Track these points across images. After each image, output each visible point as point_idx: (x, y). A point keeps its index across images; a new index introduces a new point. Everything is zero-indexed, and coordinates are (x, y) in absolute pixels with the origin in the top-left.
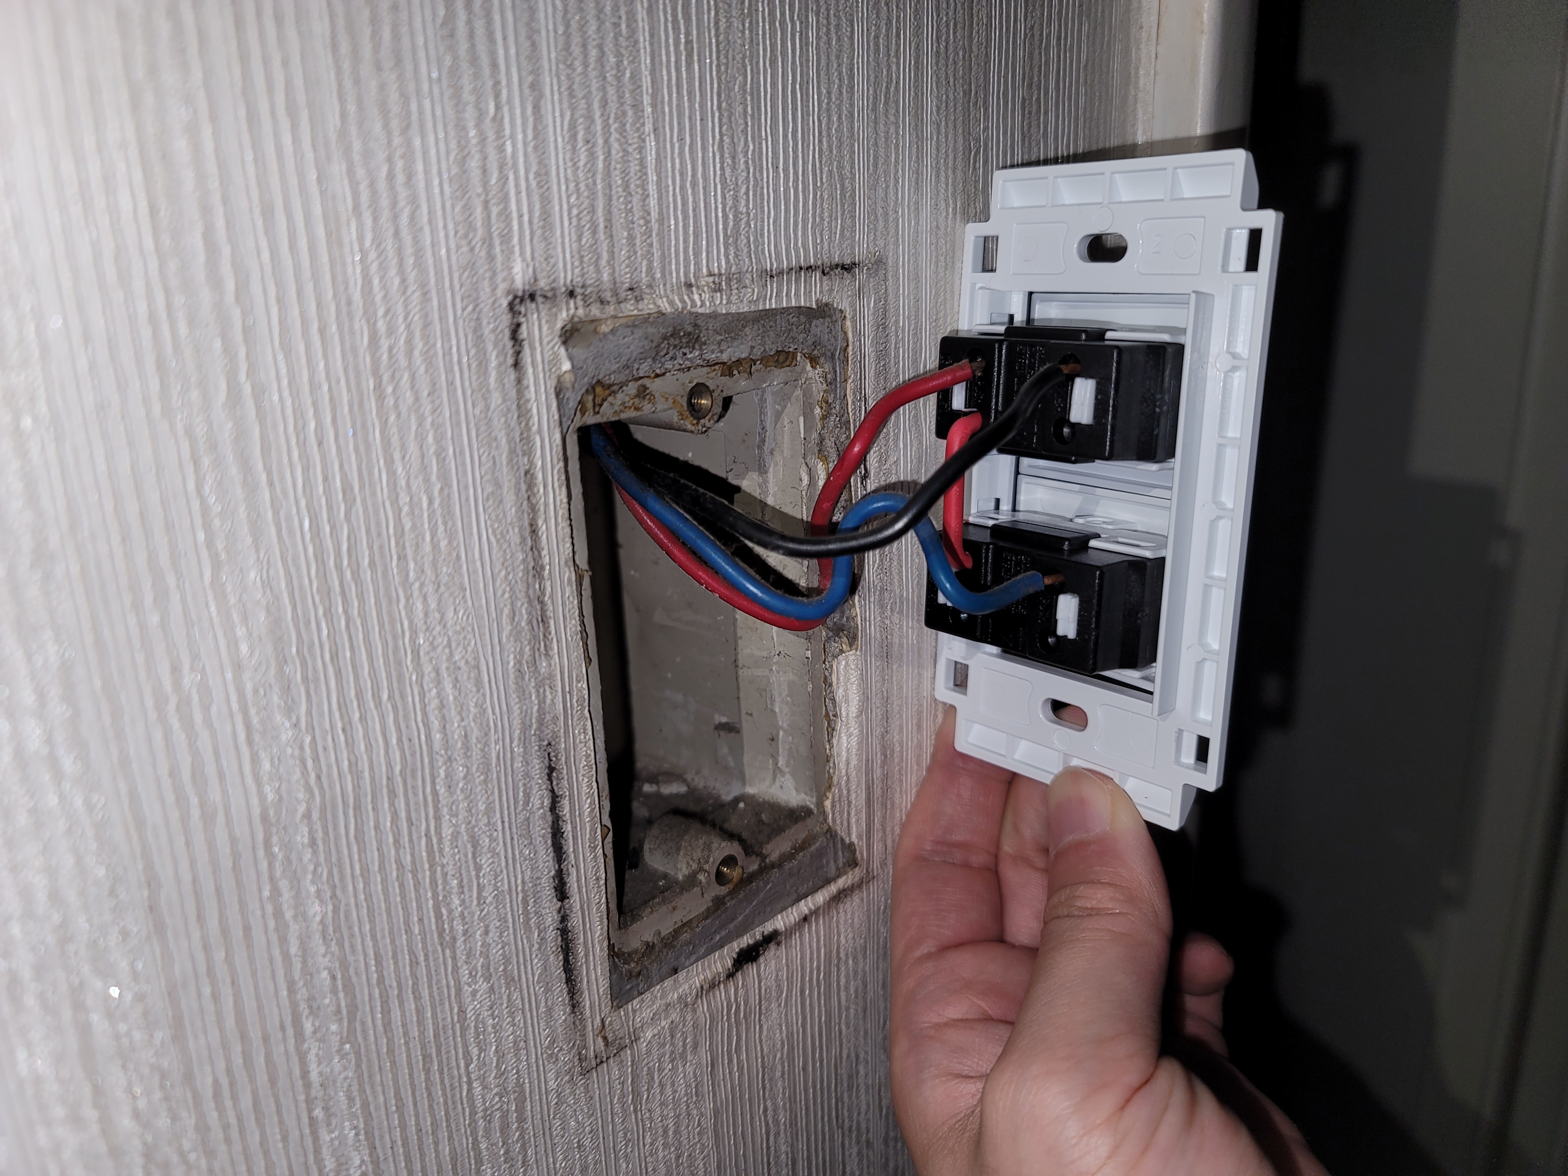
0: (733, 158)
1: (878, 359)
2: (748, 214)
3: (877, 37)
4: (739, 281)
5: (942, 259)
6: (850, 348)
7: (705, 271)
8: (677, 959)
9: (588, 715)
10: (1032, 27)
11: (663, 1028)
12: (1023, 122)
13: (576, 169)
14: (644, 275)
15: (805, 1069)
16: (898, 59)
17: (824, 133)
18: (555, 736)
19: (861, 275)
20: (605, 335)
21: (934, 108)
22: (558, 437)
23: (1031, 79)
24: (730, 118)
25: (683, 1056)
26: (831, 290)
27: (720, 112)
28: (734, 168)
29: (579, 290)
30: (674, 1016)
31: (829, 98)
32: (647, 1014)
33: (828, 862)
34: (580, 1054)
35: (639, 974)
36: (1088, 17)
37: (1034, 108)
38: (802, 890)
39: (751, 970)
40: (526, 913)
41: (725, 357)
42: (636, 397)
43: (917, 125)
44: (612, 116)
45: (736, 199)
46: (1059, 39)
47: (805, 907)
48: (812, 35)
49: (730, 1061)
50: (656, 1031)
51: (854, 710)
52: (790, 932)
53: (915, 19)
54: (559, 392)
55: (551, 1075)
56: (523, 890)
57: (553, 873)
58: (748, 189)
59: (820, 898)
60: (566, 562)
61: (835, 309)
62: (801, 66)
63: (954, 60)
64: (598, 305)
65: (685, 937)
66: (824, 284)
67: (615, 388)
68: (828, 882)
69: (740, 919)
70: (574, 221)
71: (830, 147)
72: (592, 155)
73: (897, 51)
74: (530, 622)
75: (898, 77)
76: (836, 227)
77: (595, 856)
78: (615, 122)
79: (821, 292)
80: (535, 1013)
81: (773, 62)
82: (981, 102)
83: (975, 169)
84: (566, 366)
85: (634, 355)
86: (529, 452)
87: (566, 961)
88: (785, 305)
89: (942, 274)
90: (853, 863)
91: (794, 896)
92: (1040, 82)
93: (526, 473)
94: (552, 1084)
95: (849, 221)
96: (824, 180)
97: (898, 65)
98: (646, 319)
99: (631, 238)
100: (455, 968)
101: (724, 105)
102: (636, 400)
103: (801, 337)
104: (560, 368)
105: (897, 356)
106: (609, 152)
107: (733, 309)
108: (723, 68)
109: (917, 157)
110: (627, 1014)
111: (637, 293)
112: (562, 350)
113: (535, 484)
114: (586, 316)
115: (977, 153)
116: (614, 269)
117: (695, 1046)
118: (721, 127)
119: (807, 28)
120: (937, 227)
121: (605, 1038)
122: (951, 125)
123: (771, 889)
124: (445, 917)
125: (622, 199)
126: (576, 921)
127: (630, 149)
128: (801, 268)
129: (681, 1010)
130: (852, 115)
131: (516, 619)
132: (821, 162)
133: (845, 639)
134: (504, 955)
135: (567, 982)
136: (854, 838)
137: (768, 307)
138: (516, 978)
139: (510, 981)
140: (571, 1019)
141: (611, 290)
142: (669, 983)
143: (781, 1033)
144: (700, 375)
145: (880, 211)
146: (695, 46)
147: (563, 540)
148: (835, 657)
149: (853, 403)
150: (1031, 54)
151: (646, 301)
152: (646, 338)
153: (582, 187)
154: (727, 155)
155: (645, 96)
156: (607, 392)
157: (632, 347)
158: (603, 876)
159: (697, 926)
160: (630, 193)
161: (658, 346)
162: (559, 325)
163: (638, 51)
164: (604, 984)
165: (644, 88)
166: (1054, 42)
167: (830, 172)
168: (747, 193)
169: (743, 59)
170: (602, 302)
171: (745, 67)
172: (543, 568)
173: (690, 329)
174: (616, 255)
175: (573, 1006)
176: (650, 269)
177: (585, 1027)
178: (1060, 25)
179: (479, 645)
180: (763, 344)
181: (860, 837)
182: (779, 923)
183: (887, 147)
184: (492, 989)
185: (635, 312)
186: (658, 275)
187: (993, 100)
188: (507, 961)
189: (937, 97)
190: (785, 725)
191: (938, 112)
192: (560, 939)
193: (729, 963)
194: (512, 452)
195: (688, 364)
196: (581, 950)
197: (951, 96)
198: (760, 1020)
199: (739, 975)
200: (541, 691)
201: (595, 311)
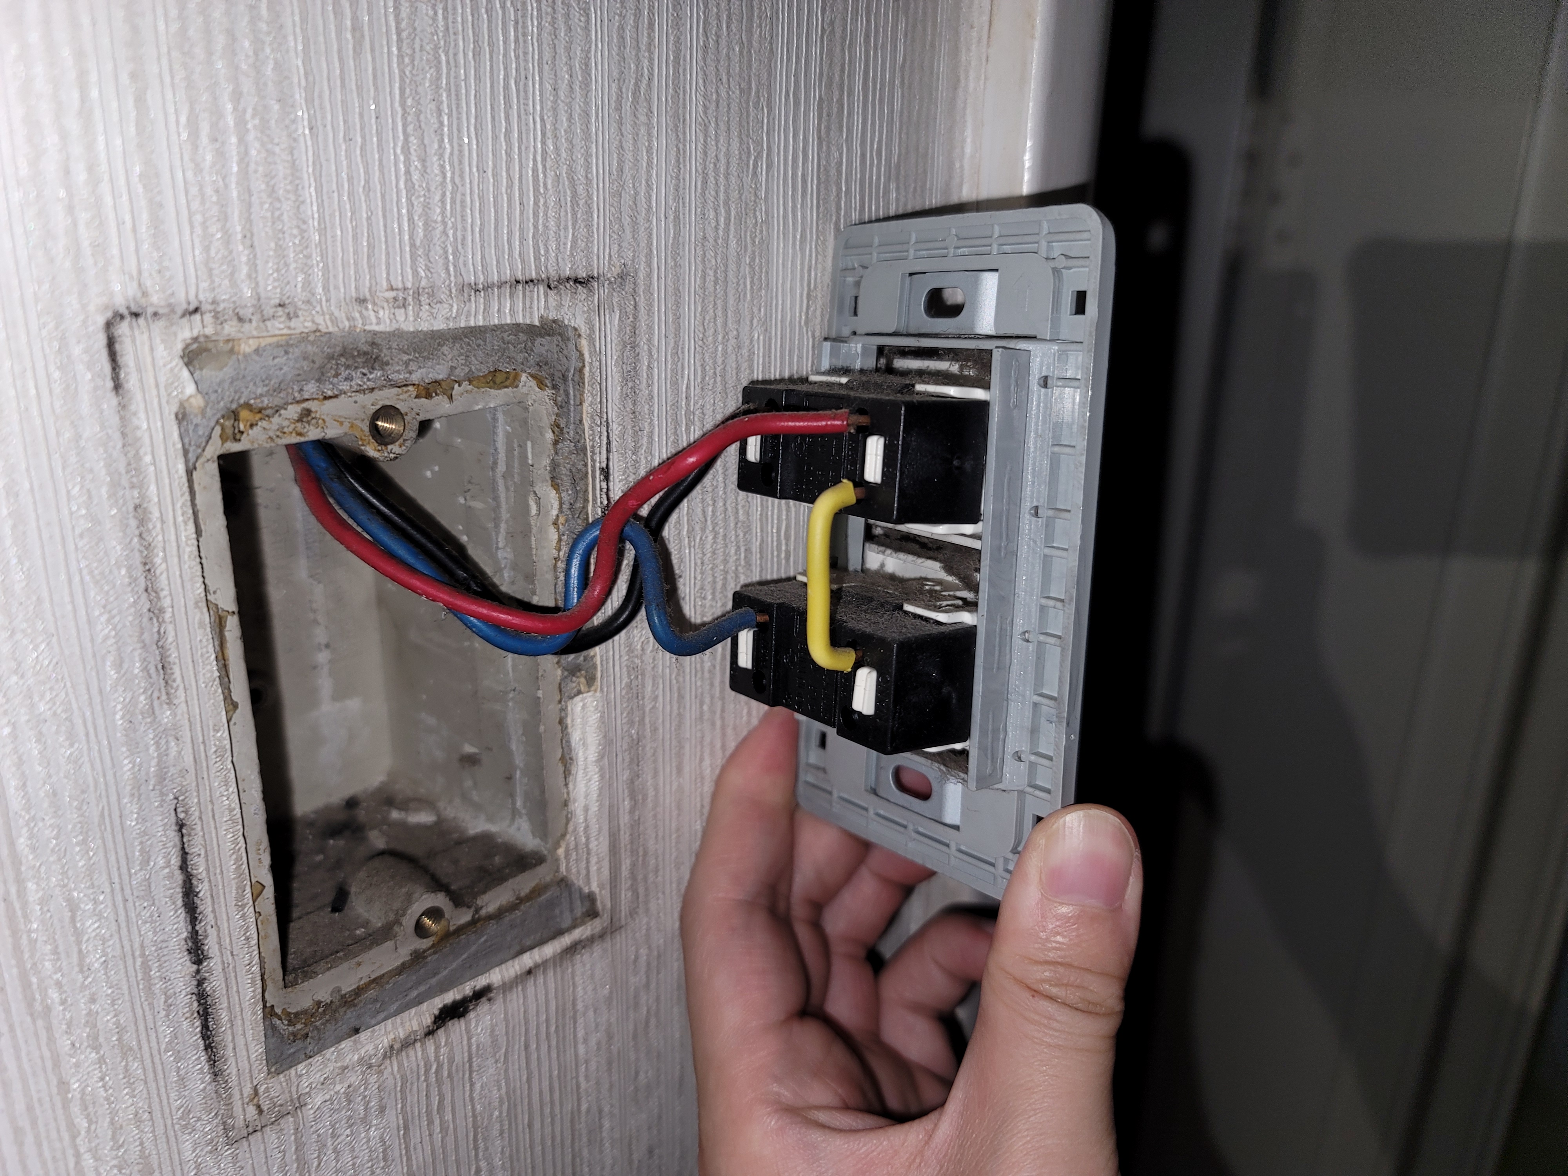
0: (423, 161)
1: (625, 380)
2: (444, 223)
3: (621, 28)
4: (431, 295)
5: (711, 273)
6: (587, 369)
7: (385, 284)
8: (359, 1017)
9: (230, 766)
10: (832, 23)
11: (337, 1093)
12: (819, 124)
13: (198, 169)
14: (299, 290)
15: (530, 1126)
16: (650, 52)
17: (549, 134)
18: (184, 791)
19: (600, 292)
20: (246, 356)
21: (700, 109)
22: (181, 468)
23: (830, 79)
24: (418, 116)
25: (364, 1120)
26: (560, 306)
27: (404, 109)
28: (424, 171)
29: (205, 307)
30: (354, 1078)
31: (557, 95)
32: (318, 1077)
33: (561, 913)
34: (224, 1123)
35: (306, 1036)
36: (906, 13)
37: (835, 110)
38: (528, 942)
39: (456, 1027)
40: (147, 978)
41: (415, 378)
42: (298, 421)
43: (676, 127)
44: (250, 111)
45: (427, 206)
46: (867, 37)
47: (528, 960)
48: (532, 27)
49: (430, 1122)
50: (327, 1097)
51: (592, 755)
52: (507, 987)
53: (674, 10)
54: (182, 417)
55: (188, 1145)
56: (143, 955)
57: (185, 935)
58: (444, 195)
59: (549, 950)
60: (196, 603)
61: (566, 326)
62: (517, 57)
63: (728, 55)
64: (235, 322)
65: (371, 993)
66: (551, 300)
67: (269, 412)
68: (559, 933)
69: (445, 973)
70: (198, 230)
71: (557, 148)
72: (220, 154)
73: (650, 44)
74: (145, 669)
75: (651, 74)
76: (566, 237)
77: (243, 916)
78: (253, 116)
79: (547, 307)
80: (162, 1083)
81: (477, 54)
82: (763, 102)
83: (755, 173)
84: (190, 389)
85: (289, 377)
86: (139, 485)
87: (205, 1026)
88: (496, 322)
89: (712, 289)
90: (592, 913)
91: (517, 948)
92: (842, 81)
93: (136, 507)
94: (188, 1155)
95: (583, 231)
96: (549, 186)
97: (651, 60)
98: (304, 338)
99: (280, 250)
100: (51, 1039)
101: (409, 102)
102: (299, 425)
103: (520, 357)
104: (182, 392)
105: (650, 377)
106: (246, 153)
107: (425, 326)
108: (407, 60)
109: (678, 161)
110: (289, 1080)
111: (290, 309)
112: (185, 373)
113: (150, 520)
114: (216, 334)
115: (759, 156)
116: (257, 284)
117: (382, 1110)
118: (405, 126)
119: (524, 16)
120: (705, 238)
121: (258, 1107)
122: (722, 126)
123: (486, 941)
124: (35, 987)
125: (266, 206)
126: (215, 984)
127: (277, 150)
128: (518, 282)
129: (363, 1073)
130: (587, 114)
131: (125, 666)
132: (544, 166)
133: (583, 680)
134: (118, 1024)
135: (206, 1049)
136: (595, 887)
137: (472, 324)
138: (136, 1048)
139: (125, 1051)
140: (211, 1088)
141: (254, 306)
142: (346, 1044)
143: (499, 1089)
144: (387, 397)
145: (626, 220)
146: (366, 33)
147: (191, 579)
148: (572, 698)
149: (591, 428)
150: (831, 53)
151: (301, 319)
152: (305, 359)
153: (209, 191)
154: (414, 158)
155: (297, 89)
156: (259, 416)
157: (285, 368)
158: (255, 936)
159: (388, 982)
160: (279, 200)
161: (322, 367)
162: (180, 346)
163: (285, 37)
164: (257, 1049)
165: (296, 81)
166: (860, 39)
167: (558, 177)
168: (443, 201)
169: (436, 48)
170: (240, 319)
171: (437, 58)
172: (162, 610)
173: (366, 348)
174: (259, 268)
175: (215, 1075)
176: (307, 283)
177: (230, 1096)
178: (868, 21)
179: (72, 696)
180: (467, 363)
181: (601, 886)
182: (495, 977)
183: (636, 150)
184: (101, 1060)
185: (285, 331)
186: (320, 290)
187: (779, 100)
188: (121, 1030)
189: (705, 97)
190: (521, 765)
191: (705, 113)
192: (196, 1004)
193: (428, 1020)
194: (115, 485)
195: (371, 384)
196: (224, 1016)
197: (723, 94)
198: (471, 1078)
199: (441, 1032)
200: (163, 742)
201: (230, 329)
